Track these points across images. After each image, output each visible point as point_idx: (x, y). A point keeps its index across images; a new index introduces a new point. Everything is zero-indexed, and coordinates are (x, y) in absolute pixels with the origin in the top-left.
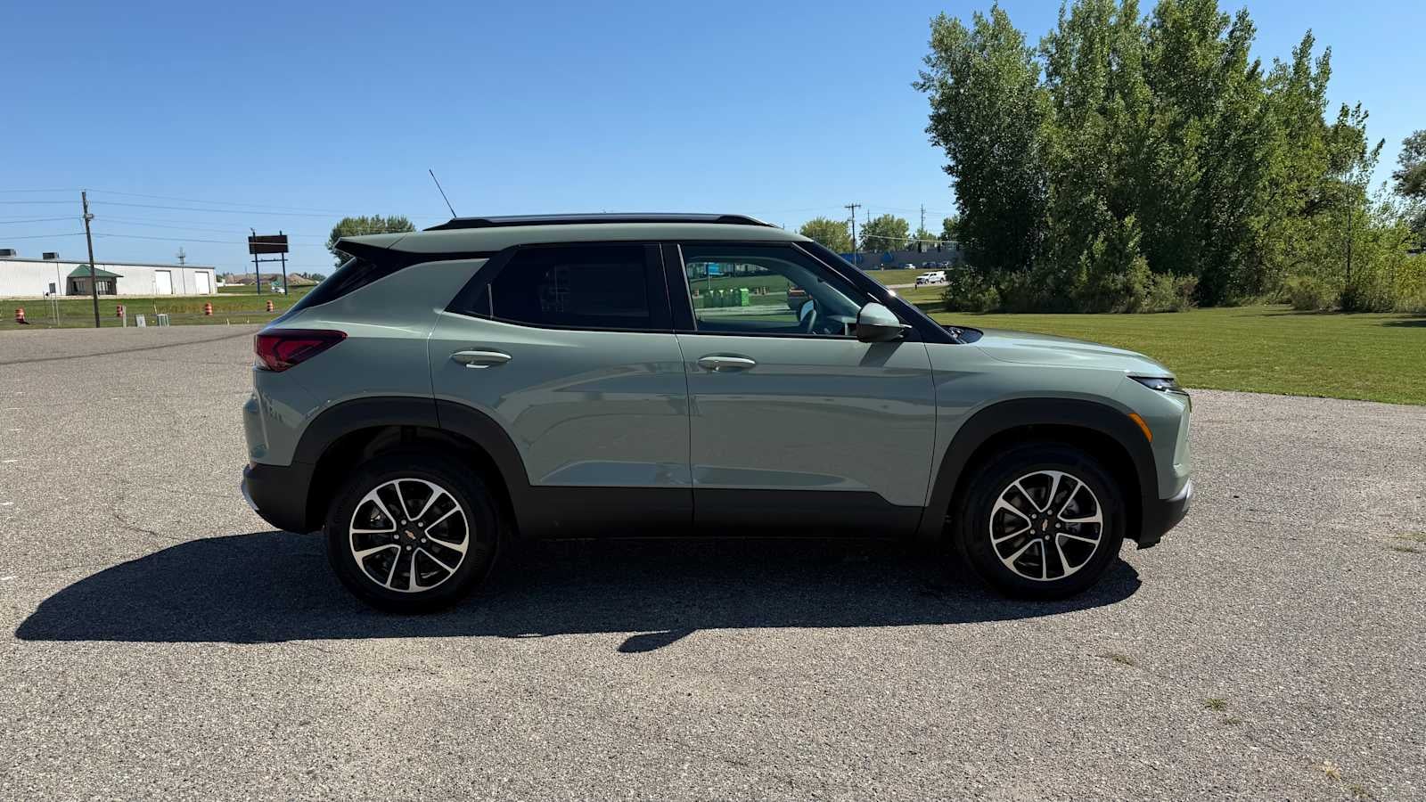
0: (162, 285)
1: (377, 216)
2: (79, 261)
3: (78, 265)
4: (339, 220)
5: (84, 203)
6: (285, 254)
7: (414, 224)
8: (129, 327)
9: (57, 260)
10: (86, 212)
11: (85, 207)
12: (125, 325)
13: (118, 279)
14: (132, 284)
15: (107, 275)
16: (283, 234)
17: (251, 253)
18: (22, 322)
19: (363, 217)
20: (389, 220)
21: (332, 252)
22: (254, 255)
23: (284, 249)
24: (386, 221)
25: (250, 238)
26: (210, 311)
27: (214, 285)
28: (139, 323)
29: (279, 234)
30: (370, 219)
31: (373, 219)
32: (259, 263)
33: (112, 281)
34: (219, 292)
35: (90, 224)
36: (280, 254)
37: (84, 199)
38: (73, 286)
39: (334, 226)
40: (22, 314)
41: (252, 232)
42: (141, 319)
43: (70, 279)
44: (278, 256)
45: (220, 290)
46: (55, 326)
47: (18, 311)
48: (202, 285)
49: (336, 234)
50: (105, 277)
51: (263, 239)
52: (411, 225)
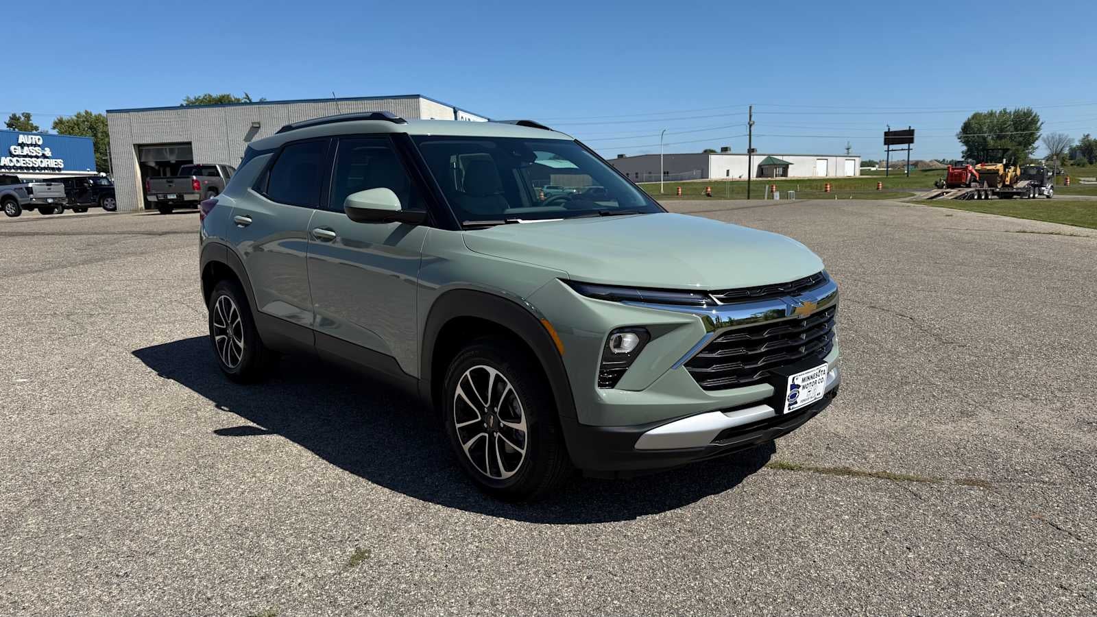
0: (820, 169)
1: (1005, 110)
2: (767, 153)
3: (766, 157)
4: (970, 115)
5: (750, 113)
6: (911, 144)
7: (1038, 114)
8: (769, 200)
9: (758, 153)
10: (750, 120)
11: (750, 116)
12: (766, 197)
13: (790, 166)
14: (800, 169)
15: (783, 163)
16: (912, 128)
17: (885, 144)
18: (708, 195)
19: (992, 111)
20: (1014, 113)
21: (961, 141)
22: (887, 146)
23: (911, 141)
24: (1012, 113)
25: (885, 133)
26: (828, 189)
27: (858, 169)
28: (775, 197)
29: (908, 129)
30: (998, 112)
31: (1001, 112)
32: (890, 152)
33: (786, 167)
34: (861, 175)
35: (753, 128)
36: (907, 145)
37: (750, 111)
38: (761, 171)
39: (965, 119)
40: (709, 190)
41: (887, 128)
42: (777, 195)
43: (760, 166)
44: (905, 146)
45: (862, 173)
46: (725, 198)
47: (707, 188)
48: (850, 169)
49: (966, 128)
50: (779, 164)
51: (896, 133)
52: (1036, 115)
